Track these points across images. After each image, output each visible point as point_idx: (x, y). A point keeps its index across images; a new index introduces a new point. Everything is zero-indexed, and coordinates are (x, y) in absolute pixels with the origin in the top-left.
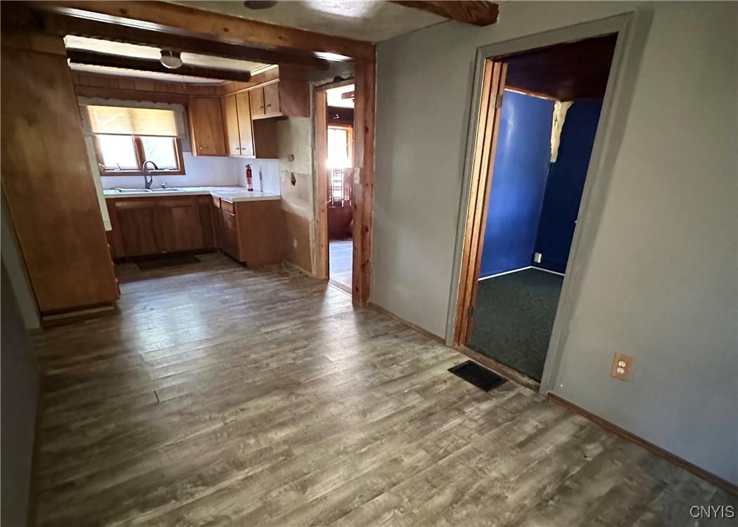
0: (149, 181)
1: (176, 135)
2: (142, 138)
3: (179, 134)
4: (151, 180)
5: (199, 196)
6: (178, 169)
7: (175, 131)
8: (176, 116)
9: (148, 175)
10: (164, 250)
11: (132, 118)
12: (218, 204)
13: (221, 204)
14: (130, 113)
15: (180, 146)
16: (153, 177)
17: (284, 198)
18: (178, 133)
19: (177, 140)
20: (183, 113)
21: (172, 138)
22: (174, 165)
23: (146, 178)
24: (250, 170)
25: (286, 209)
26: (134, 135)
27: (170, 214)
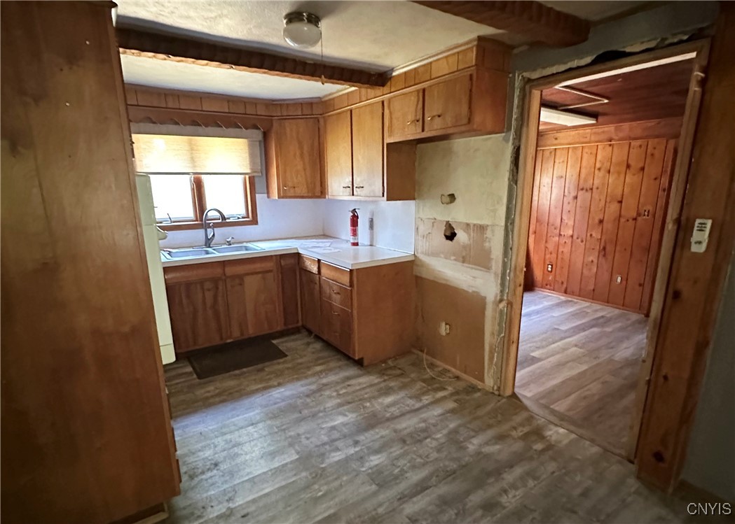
0: (210, 236)
1: (248, 171)
2: (203, 177)
3: (253, 170)
4: (214, 235)
5: (282, 256)
6: (248, 217)
7: (249, 166)
8: (251, 147)
9: (210, 227)
10: (230, 338)
11: (192, 149)
12: (314, 269)
13: (319, 268)
14: (190, 144)
15: (253, 186)
16: (215, 229)
17: (421, 257)
18: (251, 169)
19: (249, 178)
20: (260, 142)
21: (243, 176)
22: (243, 212)
23: (206, 231)
24: (358, 217)
25: (424, 275)
26: (194, 173)
27: (241, 284)
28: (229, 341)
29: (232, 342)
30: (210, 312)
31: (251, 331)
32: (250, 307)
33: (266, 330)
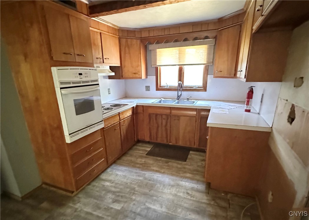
0: (179, 95)
7: (206, 60)
9: (180, 91)
10: (171, 142)
11: (179, 53)
15: (207, 71)
16: (182, 92)
19: (206, 66)
20: (214, 45)
23: (178, 92)
24: (252, 92)
26: (179, 65)
27: (178, 120)
28: (170, 144)
29: (171, 145)
30: (164, 128)
31: (181, 143)
32: (181, 132)
33: (188, 145)
